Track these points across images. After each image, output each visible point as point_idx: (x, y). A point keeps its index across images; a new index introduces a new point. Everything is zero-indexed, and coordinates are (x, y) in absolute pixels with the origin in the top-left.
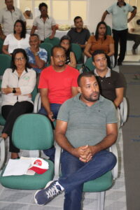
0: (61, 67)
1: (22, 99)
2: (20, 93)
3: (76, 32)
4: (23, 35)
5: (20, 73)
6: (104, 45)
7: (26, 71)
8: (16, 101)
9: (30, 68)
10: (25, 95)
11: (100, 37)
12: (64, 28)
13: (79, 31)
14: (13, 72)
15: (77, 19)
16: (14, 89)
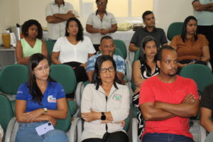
2: (111, 120)
3: (147, 31)
4: (79, 37)
5: (107, 91)
7: (116, 87)
8: (105, 132)
10: (117, 123)
12: (125, 27)
14: (97, 88)
16: (103, 113)
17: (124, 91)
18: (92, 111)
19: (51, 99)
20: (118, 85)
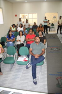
1: (21, 43)
6: (41, 29)
13: (35, 26)
15: (35, 23)
18: (18, 40)
19: (12, 38)
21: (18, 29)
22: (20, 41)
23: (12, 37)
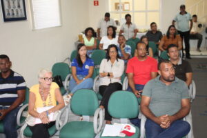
0: (143, 57)
1: (114, 81)
2: (112, 76)
3: (152, 33)
4: (113, 36)
5: (113, 62)
6: (174, 42)
7: (117, 60)
8: (110, 83)
9: (120, 58)
10: (117, 78)
11: (171, 36)
13: (154, 33)
14: (108, 61)
15: (153, 24)
17: (121, 62)
18: (104, 72)
19: (87, 67)
20: (119, 60)
21: (101, 42)
22: (109, 75)
23: (86, 64)
